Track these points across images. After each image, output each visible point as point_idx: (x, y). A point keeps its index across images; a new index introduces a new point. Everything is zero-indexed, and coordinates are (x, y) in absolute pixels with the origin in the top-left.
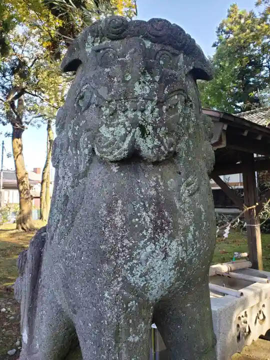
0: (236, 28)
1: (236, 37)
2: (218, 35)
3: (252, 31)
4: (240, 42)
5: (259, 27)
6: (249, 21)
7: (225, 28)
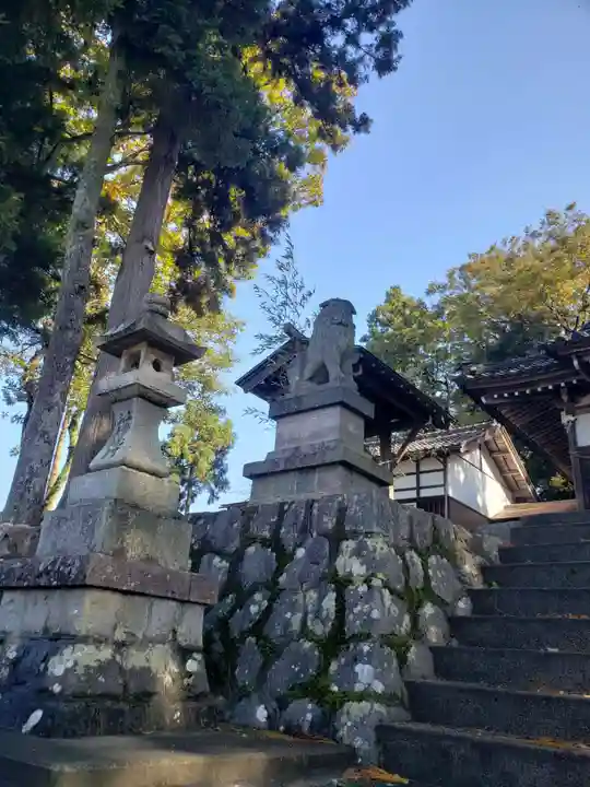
0: (398, 320)
1: (397, 333)
2: (370, 326)
3: (420, 328)
4: (402, 340)
5: (430, 324)
6: (417, 314)
7: (381, 317)
